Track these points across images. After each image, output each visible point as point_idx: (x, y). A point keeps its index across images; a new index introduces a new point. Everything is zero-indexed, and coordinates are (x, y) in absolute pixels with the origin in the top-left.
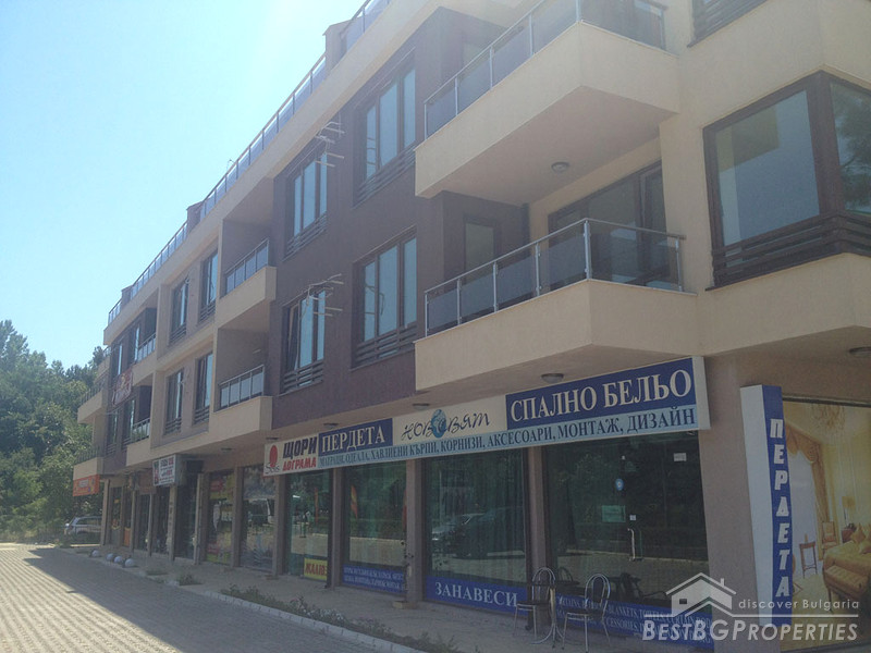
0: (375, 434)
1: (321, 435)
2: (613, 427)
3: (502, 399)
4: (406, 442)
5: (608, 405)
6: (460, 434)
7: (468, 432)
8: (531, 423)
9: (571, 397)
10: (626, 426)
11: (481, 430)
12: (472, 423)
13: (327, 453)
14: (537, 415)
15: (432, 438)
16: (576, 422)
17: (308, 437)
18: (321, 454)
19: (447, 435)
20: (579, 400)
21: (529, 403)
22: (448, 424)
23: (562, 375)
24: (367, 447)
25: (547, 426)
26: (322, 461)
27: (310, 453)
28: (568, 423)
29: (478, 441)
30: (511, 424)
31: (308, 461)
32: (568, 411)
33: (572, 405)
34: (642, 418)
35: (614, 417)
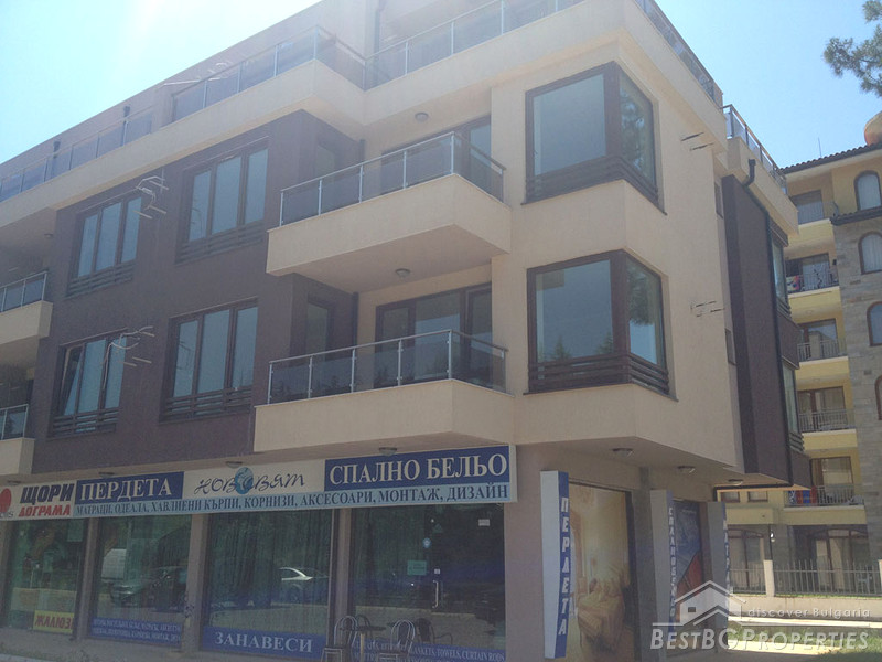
1: (80, 483)
2: (433, 495)
3: (322, 463)
4: (200, 496)
5: (430, 476)
6: (269, 492)
7: (279, 491)
8: (350, 486)
9: (395, 467)
10: (445, 496)
11: (295, 490)
12: (284, 482)
13: (87, 501)
14: (358, 480)
15: (234, 494)
16: (399, 489)
17: (61, 484)
18: (78, 501)
20: (402, 470)
21: (350, 470)
22: (255, 482)
23: (396, 449)
24: (146, 498)
25: (368, 490)
26: (80, 511)
27: (62, 499)
28: (391, 489)
29: (290, 499)
30: (328, 486)
31: (58, 510)
32: (390, 479)
33: (395, 475)
34: (461, 489)
35: (436, 487)
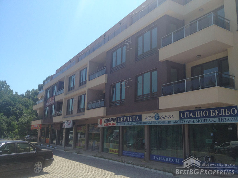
0: (136, 118)
1: (117, 118)
2: (213, 121)
3: (178, 112)
4: (146, 121)
5: (212, 115)
6: (164, 120)
7: (166, 119)
8: (187, 118)
9: (200, 113)
10: (217, 121)
11: (171, 119)
12: (168, 117)
13: (119, 122)
14: (189, 116)
15: (155, 120)
16: (202, 119)
17: (113, 118)
18: (117, 122)
19: (159, 120)
20: (203, 114)
21: (187, 114)
22: (160, 117)
23: (200, 108)
24: (133, 121)
25: (193, 119)
26: (118, 124)
27: (113, 122)
28: (199, 119)
29: (170, 122)
30: (181, 118)
31: (113, 124)
32: (199, 116)
34: (222, 119)
35: (214, 118)
